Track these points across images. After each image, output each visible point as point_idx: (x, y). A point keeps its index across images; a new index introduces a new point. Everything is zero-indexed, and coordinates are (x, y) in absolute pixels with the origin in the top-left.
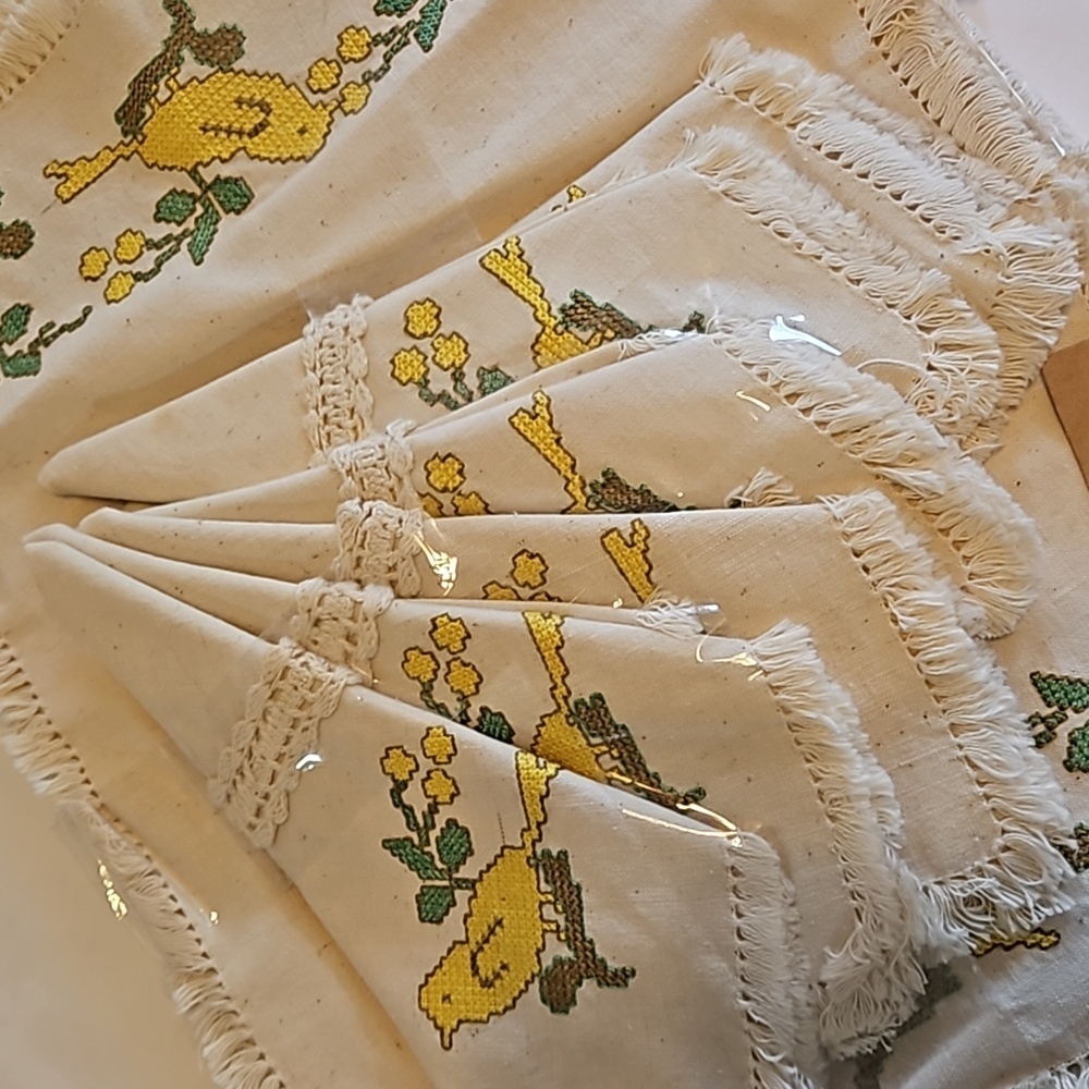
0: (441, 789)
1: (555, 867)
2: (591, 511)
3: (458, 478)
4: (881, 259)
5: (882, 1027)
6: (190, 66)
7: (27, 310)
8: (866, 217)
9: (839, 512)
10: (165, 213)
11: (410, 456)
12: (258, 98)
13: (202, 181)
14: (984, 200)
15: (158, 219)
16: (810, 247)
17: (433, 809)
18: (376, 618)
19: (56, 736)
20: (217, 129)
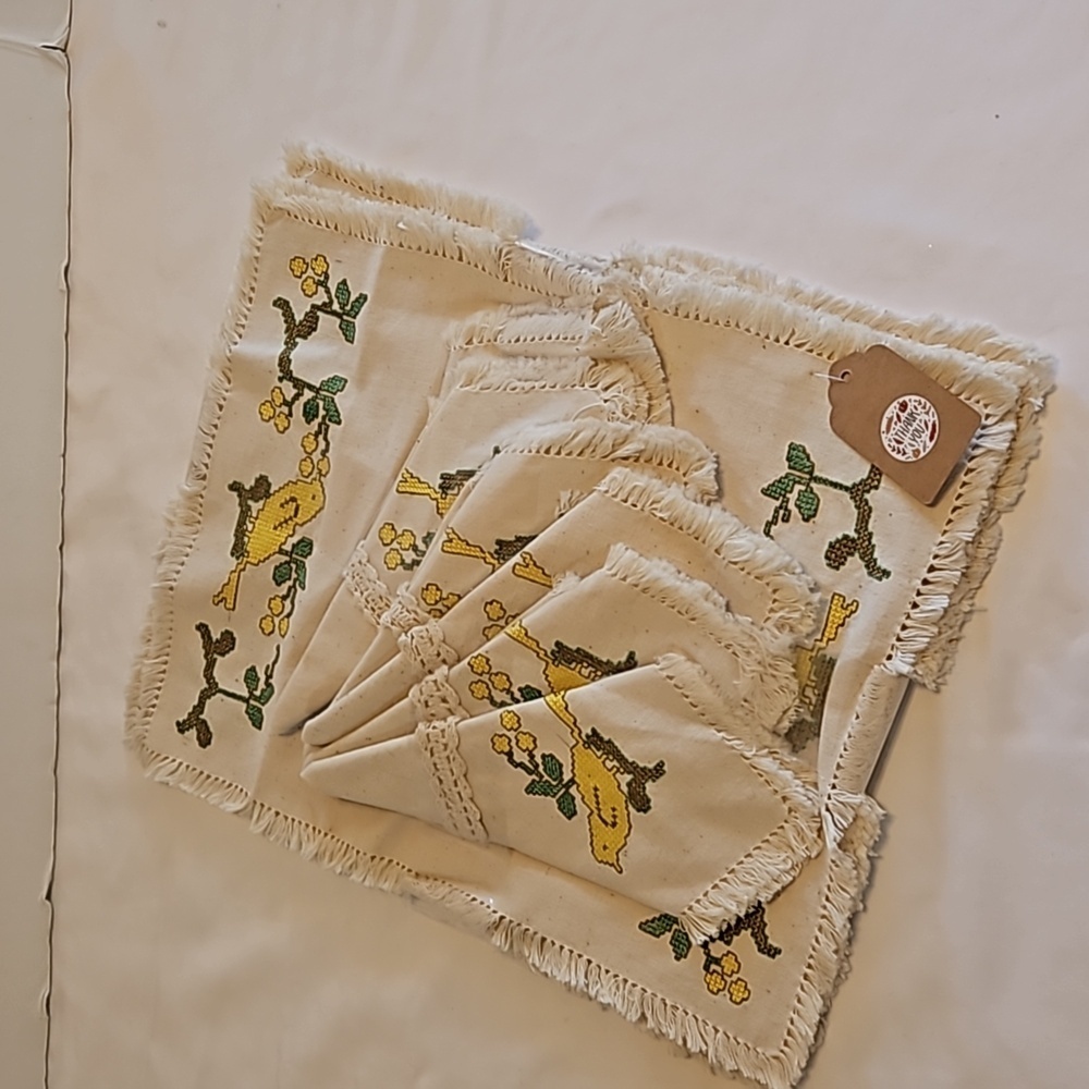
0: (526, 743)
1: (595, 740)
2: (502, 564)
3: (439, 593)
4: (559, 369)
5: (790, 702)
6: (255, 506)
7: (253, 669)
8: (544, 357)
9: (605, 489)
10: (279, 580)
11: (414, 598)
12: (288, 498)
13: (287, 552)
14: (583, 313)
15: (278, 584)
16: (528, 385)
17: (532, 756)
18: (447, 681)
19: (373, 858)
20: (280, 524)
